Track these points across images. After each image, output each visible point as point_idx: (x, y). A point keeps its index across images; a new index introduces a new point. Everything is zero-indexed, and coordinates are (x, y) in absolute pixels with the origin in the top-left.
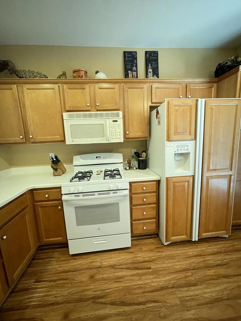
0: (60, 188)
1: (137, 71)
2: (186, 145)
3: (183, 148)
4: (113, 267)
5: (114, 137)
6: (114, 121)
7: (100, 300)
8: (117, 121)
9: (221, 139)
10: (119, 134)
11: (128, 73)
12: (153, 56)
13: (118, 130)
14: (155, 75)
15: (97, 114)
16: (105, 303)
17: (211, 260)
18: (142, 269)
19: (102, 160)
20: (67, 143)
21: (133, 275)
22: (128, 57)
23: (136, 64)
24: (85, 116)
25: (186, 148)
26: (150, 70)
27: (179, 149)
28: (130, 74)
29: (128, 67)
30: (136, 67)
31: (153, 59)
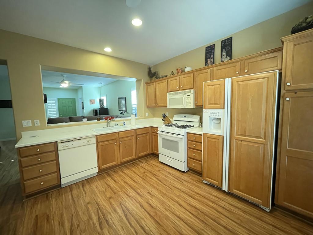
0: (158, 128)
1: (214, 58)
2: (218, 112)
3: (215, 114)
4: (169, 173)
5: (187, 105)
6: (188, 96)
7: (156, 176)
8: (189, 95)
9: (250, 109)
10: (190, 103)
11: (207, 60)
12: (227, 42)
13: (190, 101)
14: (228, 57)
15: (182, 92)
16: (156, 177)
17: (223, 204)
18: (179, 180)
19: (186, 119)
20: (168, 108)
21: (173, 179)
22: (208, 50)
23: (214, 53)
24: (175, 94)
25: (217, 114)
26: (224, 54)
27: (212, 114)
28: (208, 61)
29: (208, 57)
30: (214, 55)
31: (227, 45)
